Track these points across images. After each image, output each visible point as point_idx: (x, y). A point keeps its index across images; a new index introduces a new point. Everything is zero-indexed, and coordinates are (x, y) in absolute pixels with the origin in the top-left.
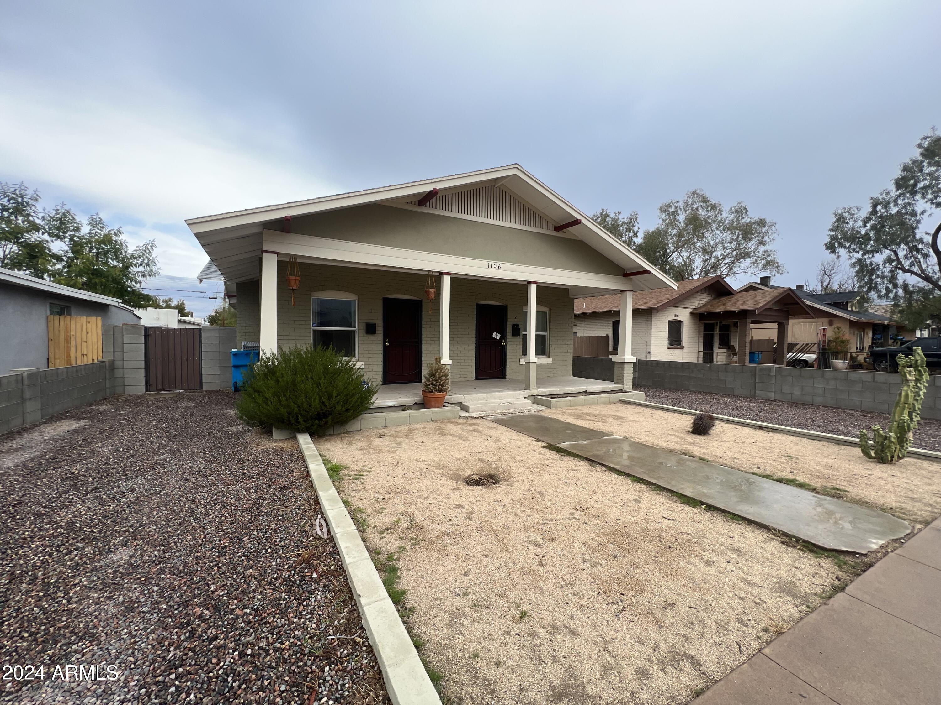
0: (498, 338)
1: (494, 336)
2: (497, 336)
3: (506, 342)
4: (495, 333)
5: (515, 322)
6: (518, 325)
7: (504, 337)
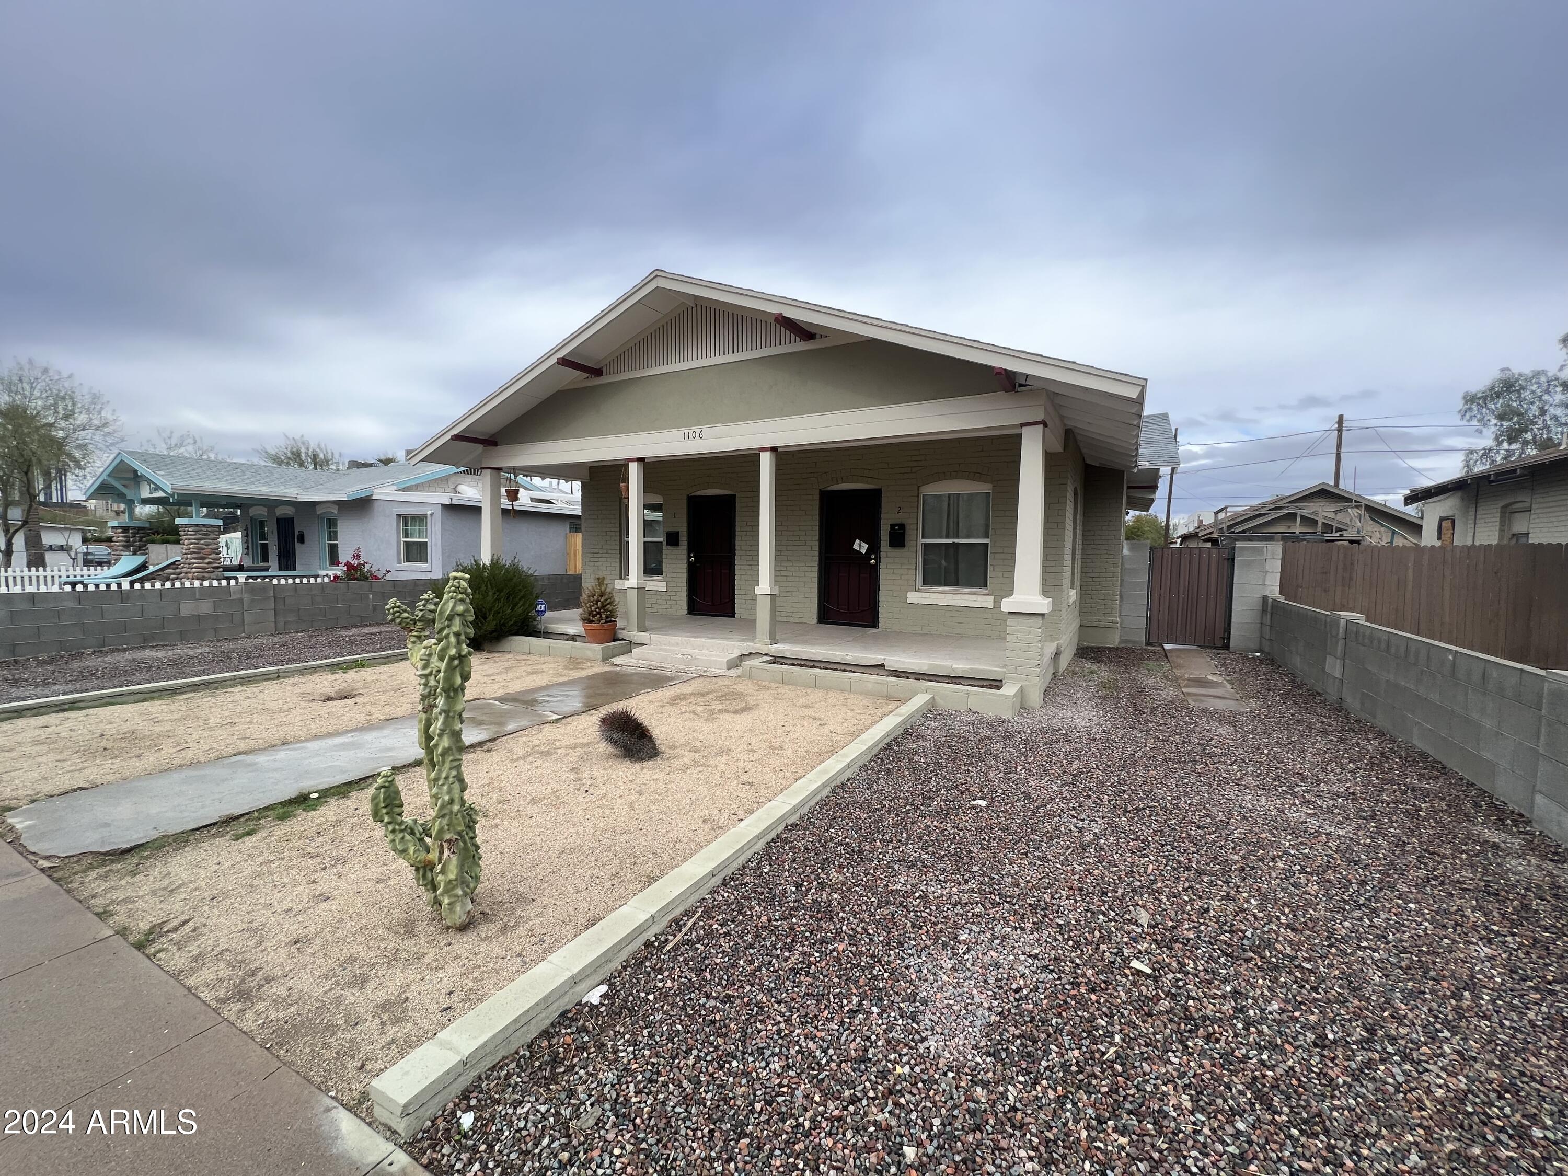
0: (864, 551)
1: (856, 547)
2: (861, 546)
3: (878, 559)
4: (857, 541)
5: (897, 519)
6: (902, 526)
7: (874, 548)
